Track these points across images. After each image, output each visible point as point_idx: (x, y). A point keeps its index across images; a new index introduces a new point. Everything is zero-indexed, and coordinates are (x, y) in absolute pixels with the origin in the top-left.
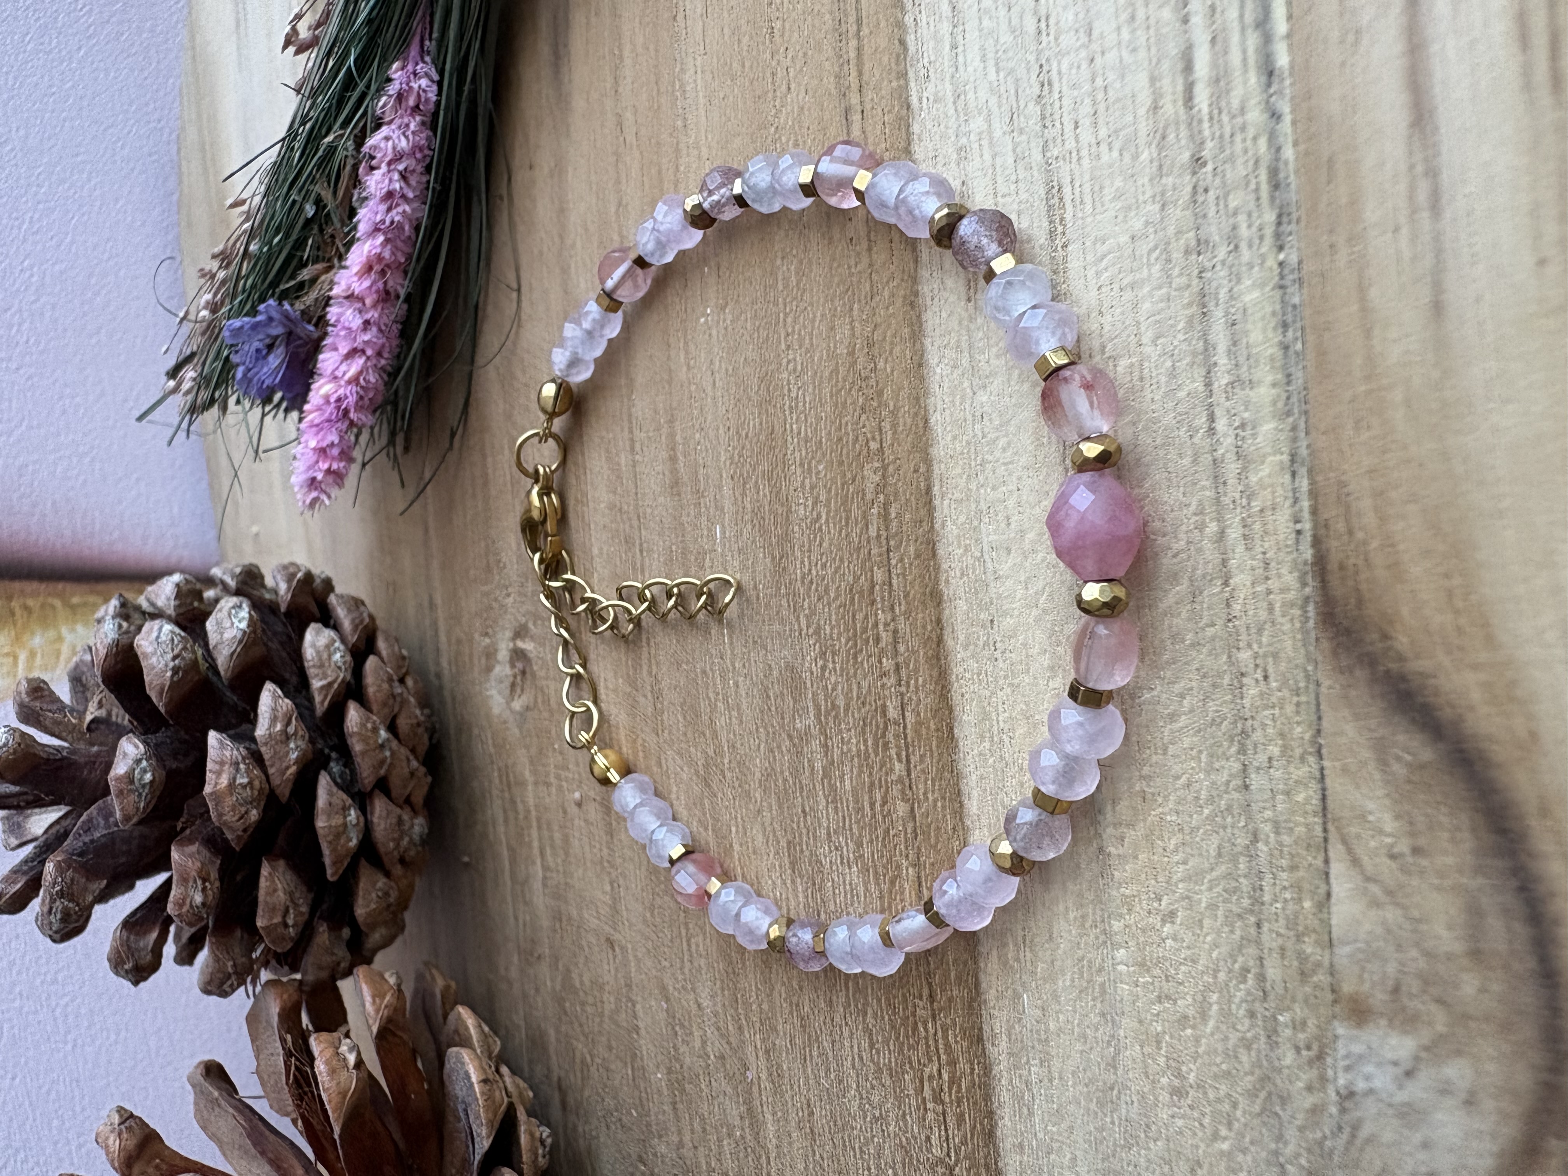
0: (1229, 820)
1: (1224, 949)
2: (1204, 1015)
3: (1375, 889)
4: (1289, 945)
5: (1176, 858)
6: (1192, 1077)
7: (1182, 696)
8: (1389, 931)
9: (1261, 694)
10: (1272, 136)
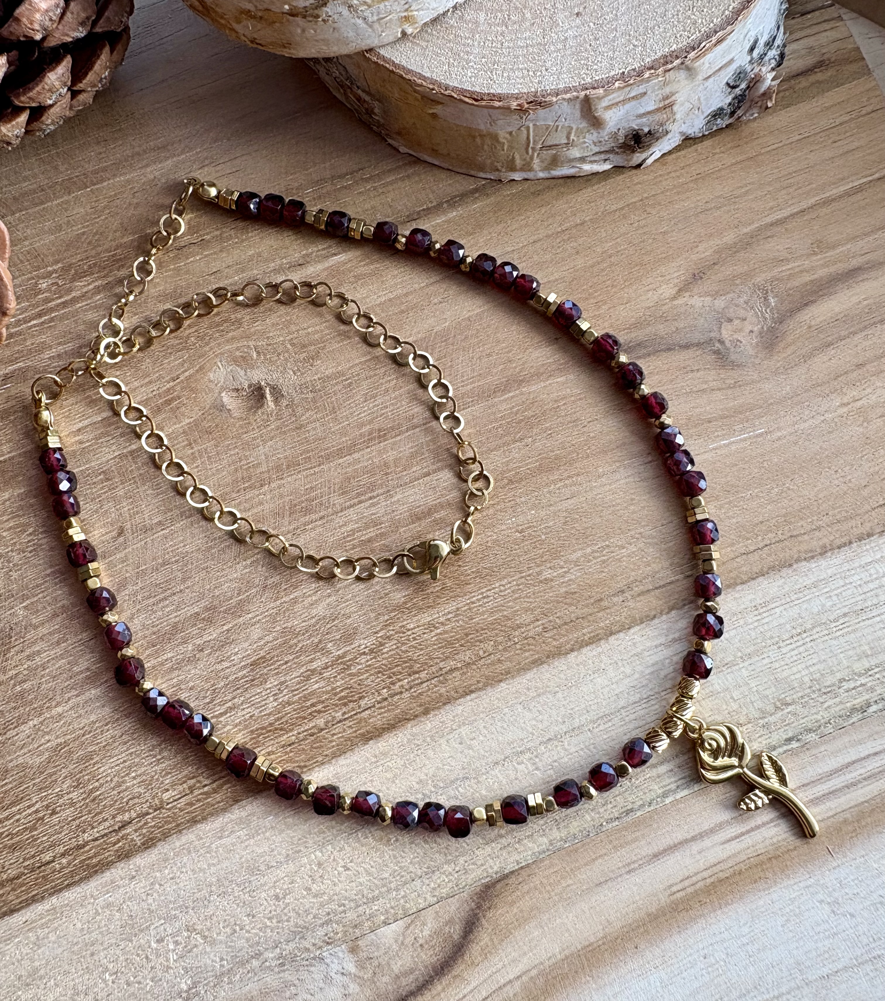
3: (401, 938)
4: (364, 917)
6: (287, 901)
8: (389, 948)
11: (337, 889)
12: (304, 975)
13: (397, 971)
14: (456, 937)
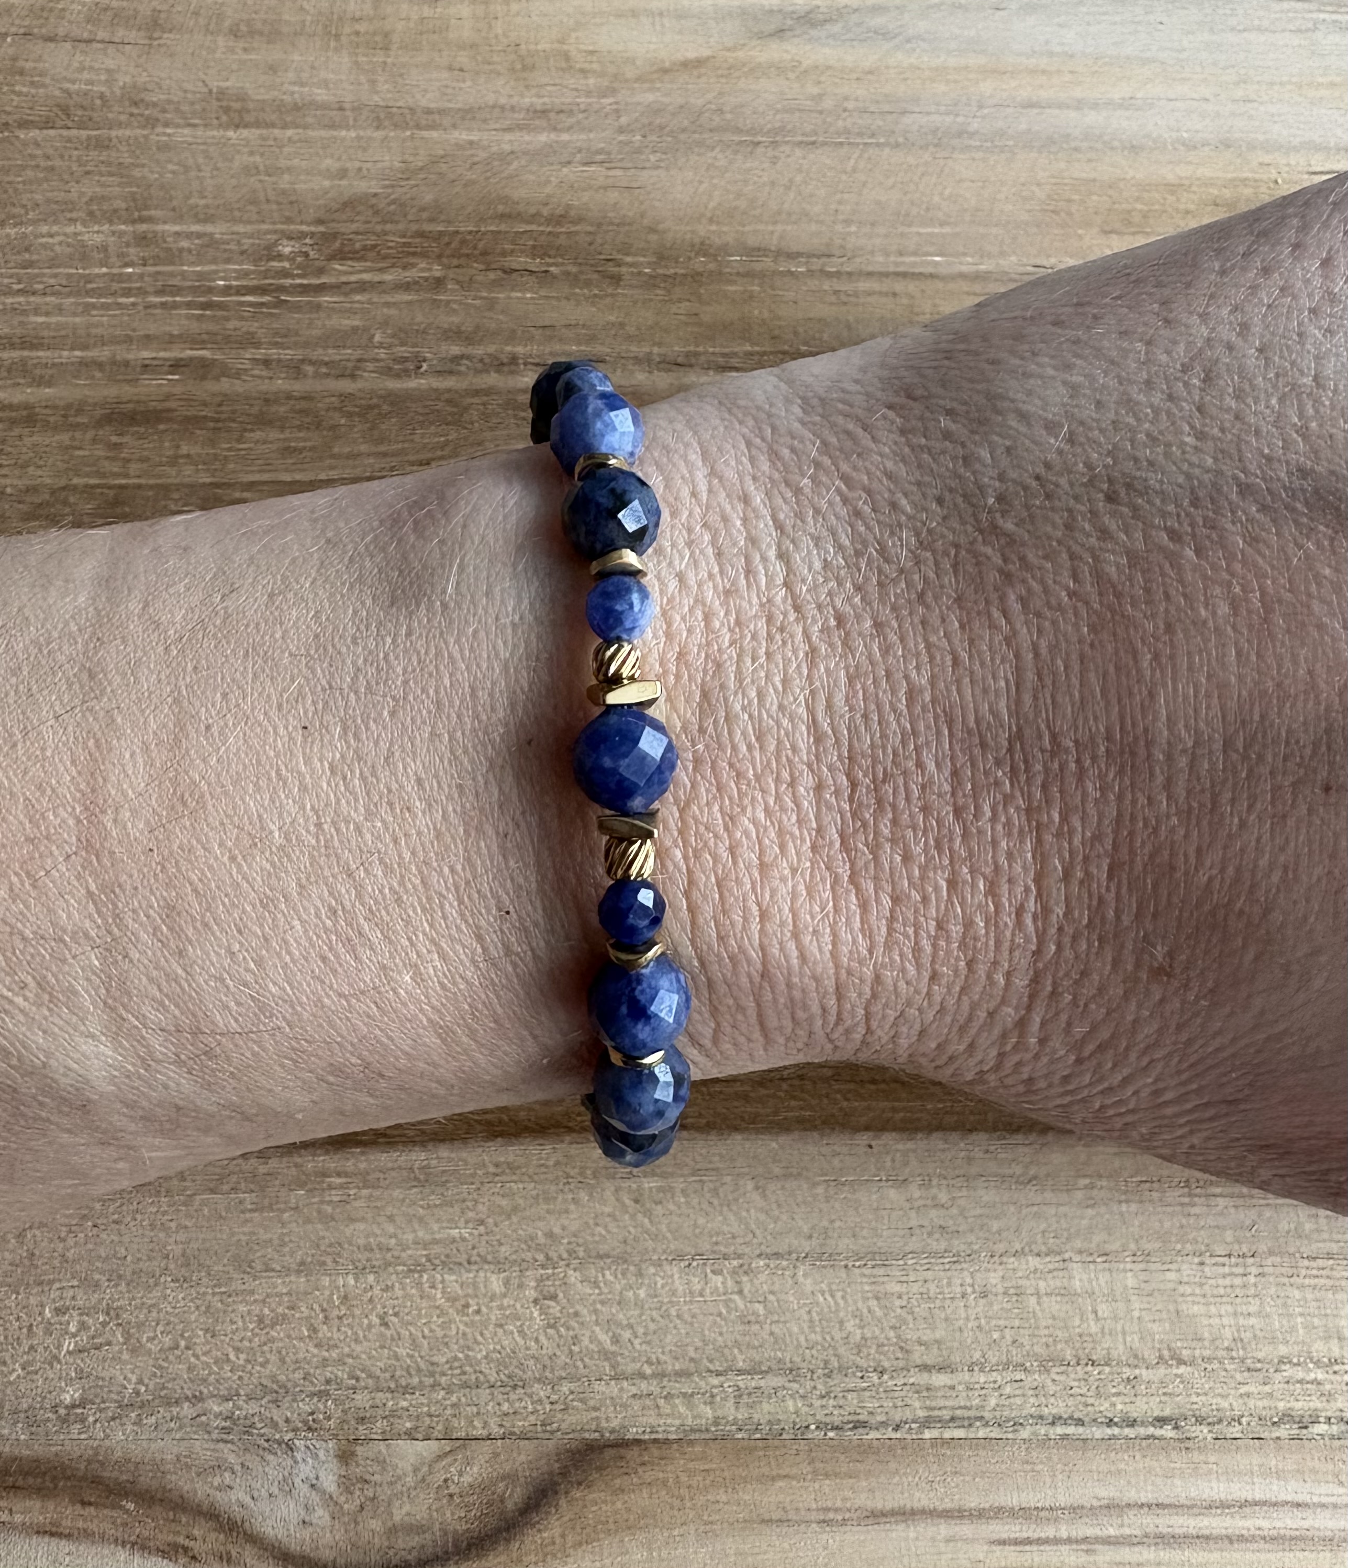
0: (458, 1371)
1: (368, 1363)
2: (320, 1345)
3: (425, 1469)
4: (380, 1412)
5: (426, 1331)
6: (274, 1334)
7: (537, 1340)
8: (399, 1478)
9: (540, 1401)
10: (884, 1424)
11: (358, 1349)
12: (252, 1461)
13: (397, 1518)
14: (510, 1505)
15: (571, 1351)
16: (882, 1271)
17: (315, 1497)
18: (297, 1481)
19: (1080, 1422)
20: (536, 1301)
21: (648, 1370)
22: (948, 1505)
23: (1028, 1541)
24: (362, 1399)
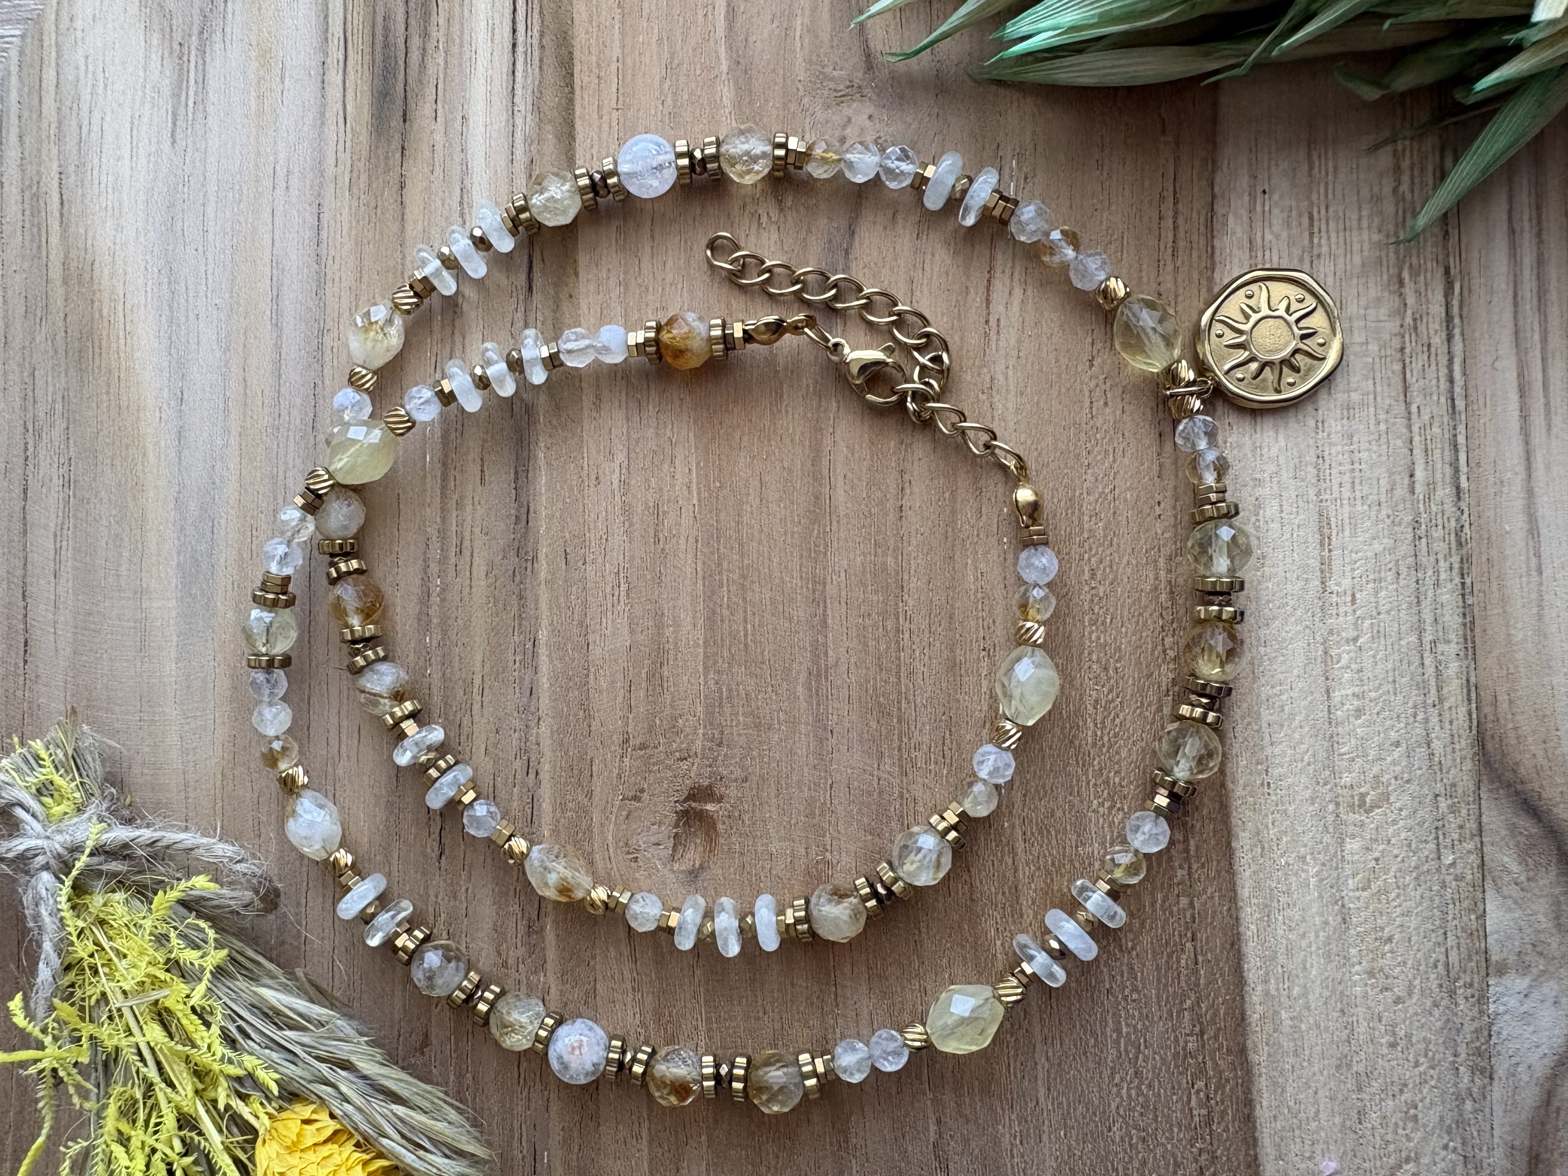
0: (1428, 877)
1: (1424, 952)
2: (1410, 994)
3: (1510, 902)
4: (1463, 942)
6: (1402, 1033)
7: (1401, 810)
10: (1458, 520)
11: (1412, 962)
12: (1507, 1048)
14: (1534, 830)
15: (1408, 781)
16: (1333, 520)
17: (1535, 995)
18: (1524, 1009)
19: (1451, 361)
20: (1367, 812)
21: (1420, 716)
22: (1521, 469)
23: (1547, 405)
24: (1454, 957)
